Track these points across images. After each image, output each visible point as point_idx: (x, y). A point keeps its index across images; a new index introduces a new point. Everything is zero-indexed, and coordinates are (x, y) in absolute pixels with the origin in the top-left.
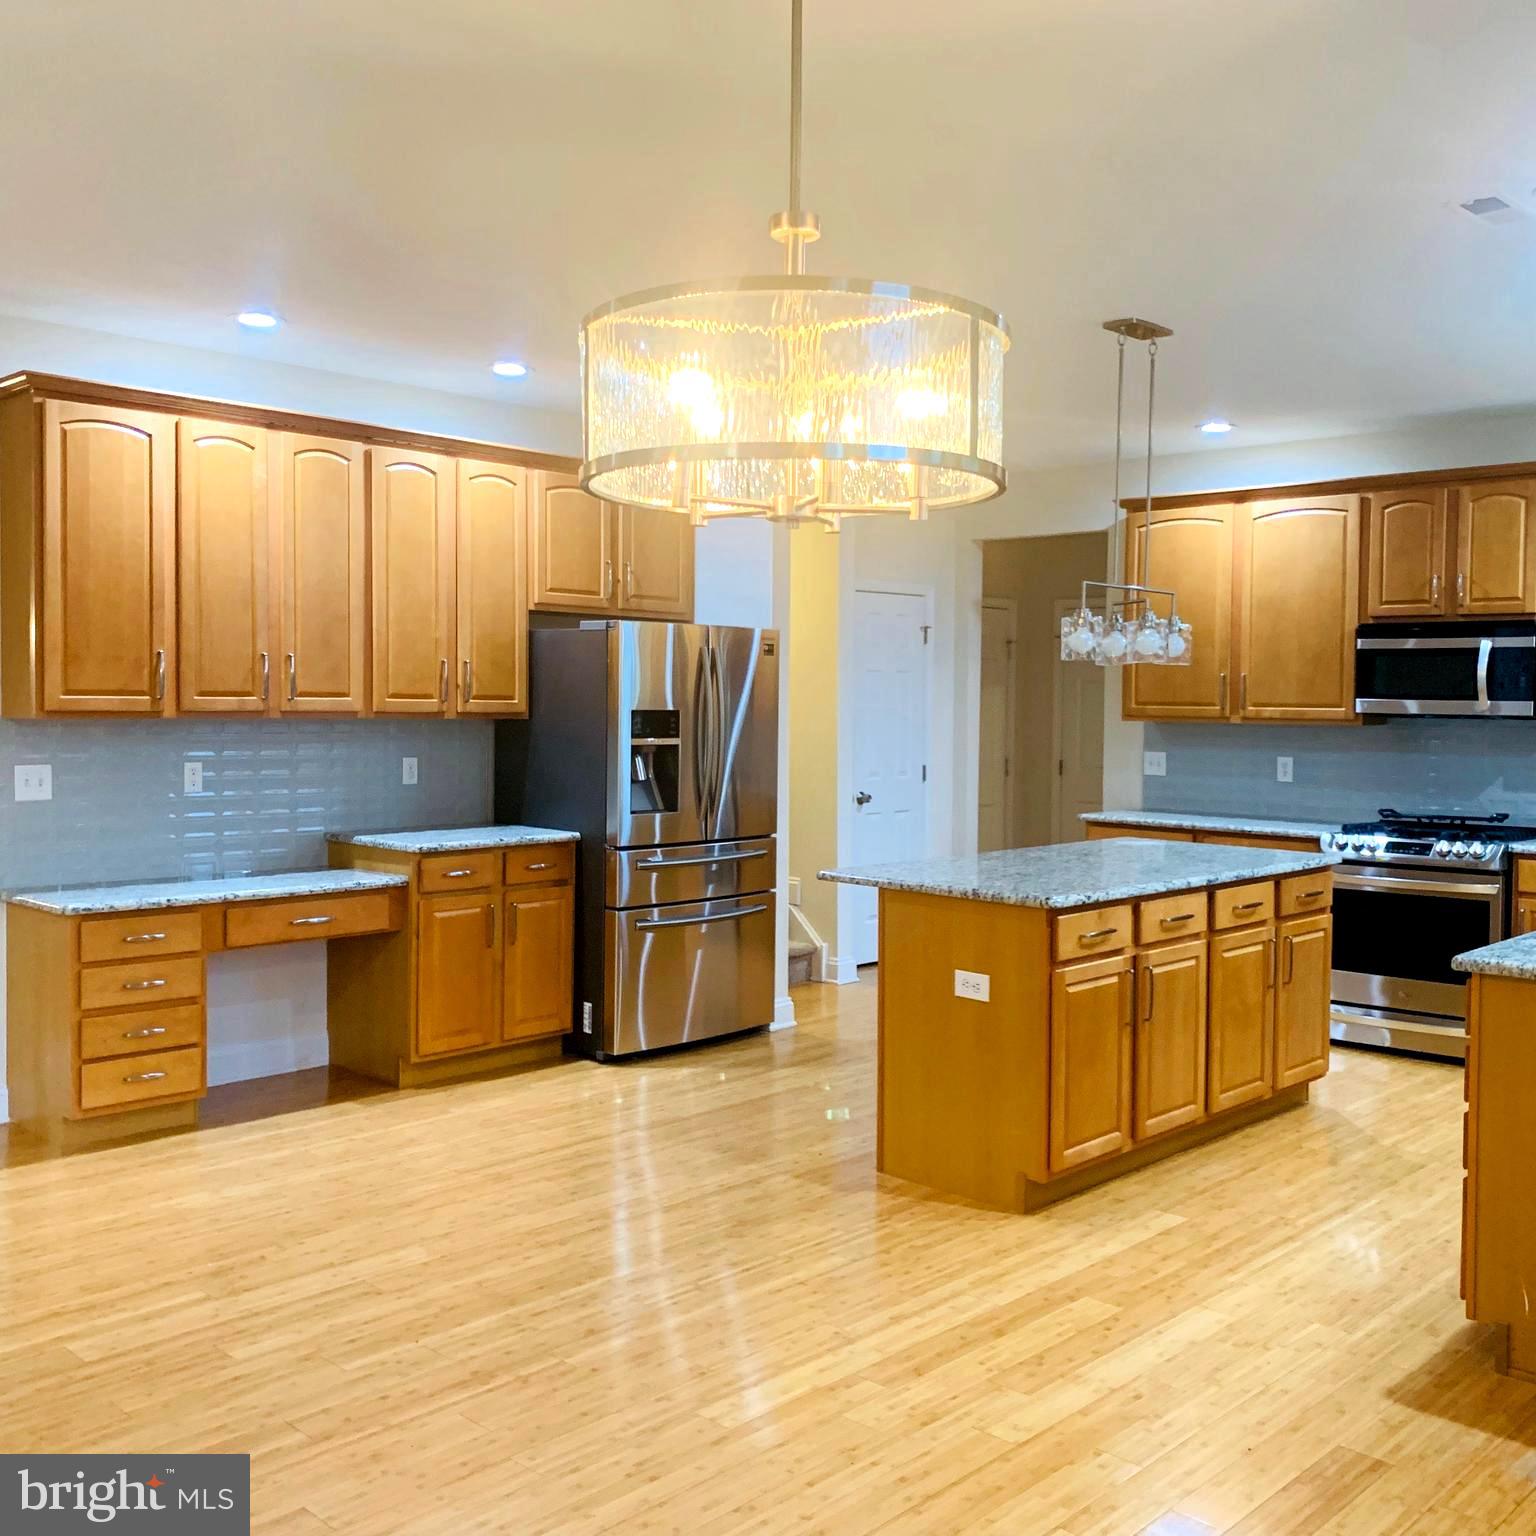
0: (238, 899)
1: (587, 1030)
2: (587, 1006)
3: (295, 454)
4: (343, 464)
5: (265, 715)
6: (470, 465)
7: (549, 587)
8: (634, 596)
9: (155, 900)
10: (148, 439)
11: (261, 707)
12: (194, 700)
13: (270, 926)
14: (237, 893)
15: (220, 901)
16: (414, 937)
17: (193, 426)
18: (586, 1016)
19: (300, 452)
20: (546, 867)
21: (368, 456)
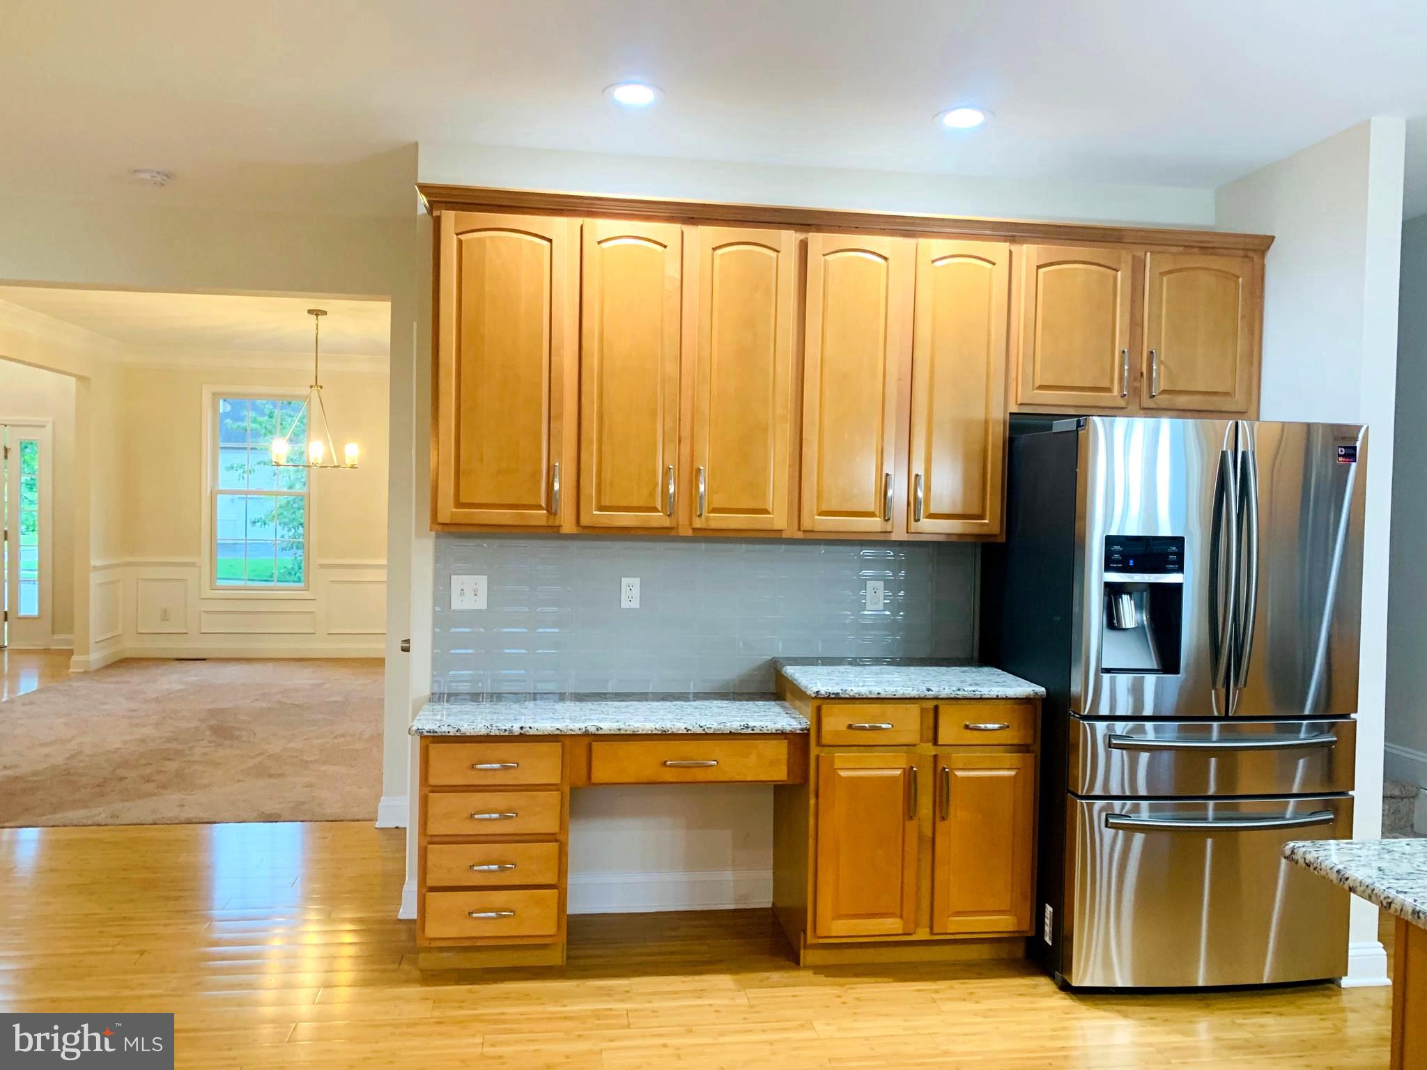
0: (600, 732)
1: (1048, 939)
2: (1049, 909)
3: (714, 249)
4: (771, 257)
5: (673, 533)
6: (936, 246)
7: (1037, 385)
8: (1164, 392)
9: (507, 726)
10: (549, 244)
11: (667, 522)
12: (593, 515)
13: (639, 763)
14: (600, 725)
15: (580, 733)
16: (812, 796)
17: (601, 227)
18: (1047, 921)
19: (720, 247)
20: (1001, 728)
21: (804, 247)
